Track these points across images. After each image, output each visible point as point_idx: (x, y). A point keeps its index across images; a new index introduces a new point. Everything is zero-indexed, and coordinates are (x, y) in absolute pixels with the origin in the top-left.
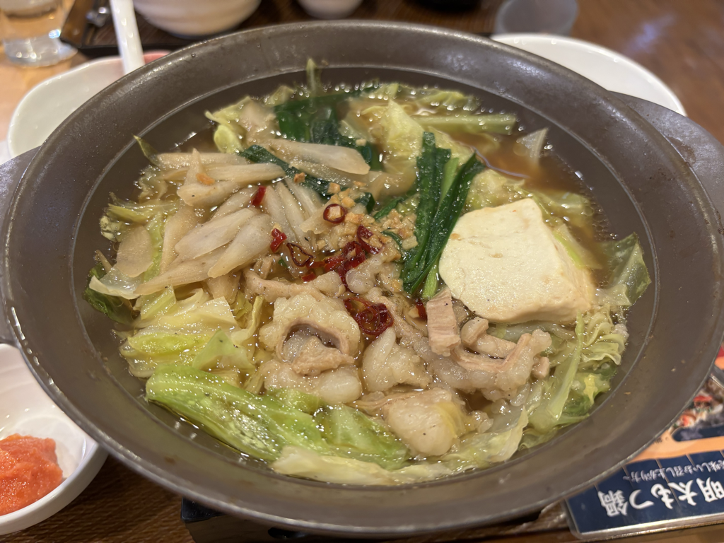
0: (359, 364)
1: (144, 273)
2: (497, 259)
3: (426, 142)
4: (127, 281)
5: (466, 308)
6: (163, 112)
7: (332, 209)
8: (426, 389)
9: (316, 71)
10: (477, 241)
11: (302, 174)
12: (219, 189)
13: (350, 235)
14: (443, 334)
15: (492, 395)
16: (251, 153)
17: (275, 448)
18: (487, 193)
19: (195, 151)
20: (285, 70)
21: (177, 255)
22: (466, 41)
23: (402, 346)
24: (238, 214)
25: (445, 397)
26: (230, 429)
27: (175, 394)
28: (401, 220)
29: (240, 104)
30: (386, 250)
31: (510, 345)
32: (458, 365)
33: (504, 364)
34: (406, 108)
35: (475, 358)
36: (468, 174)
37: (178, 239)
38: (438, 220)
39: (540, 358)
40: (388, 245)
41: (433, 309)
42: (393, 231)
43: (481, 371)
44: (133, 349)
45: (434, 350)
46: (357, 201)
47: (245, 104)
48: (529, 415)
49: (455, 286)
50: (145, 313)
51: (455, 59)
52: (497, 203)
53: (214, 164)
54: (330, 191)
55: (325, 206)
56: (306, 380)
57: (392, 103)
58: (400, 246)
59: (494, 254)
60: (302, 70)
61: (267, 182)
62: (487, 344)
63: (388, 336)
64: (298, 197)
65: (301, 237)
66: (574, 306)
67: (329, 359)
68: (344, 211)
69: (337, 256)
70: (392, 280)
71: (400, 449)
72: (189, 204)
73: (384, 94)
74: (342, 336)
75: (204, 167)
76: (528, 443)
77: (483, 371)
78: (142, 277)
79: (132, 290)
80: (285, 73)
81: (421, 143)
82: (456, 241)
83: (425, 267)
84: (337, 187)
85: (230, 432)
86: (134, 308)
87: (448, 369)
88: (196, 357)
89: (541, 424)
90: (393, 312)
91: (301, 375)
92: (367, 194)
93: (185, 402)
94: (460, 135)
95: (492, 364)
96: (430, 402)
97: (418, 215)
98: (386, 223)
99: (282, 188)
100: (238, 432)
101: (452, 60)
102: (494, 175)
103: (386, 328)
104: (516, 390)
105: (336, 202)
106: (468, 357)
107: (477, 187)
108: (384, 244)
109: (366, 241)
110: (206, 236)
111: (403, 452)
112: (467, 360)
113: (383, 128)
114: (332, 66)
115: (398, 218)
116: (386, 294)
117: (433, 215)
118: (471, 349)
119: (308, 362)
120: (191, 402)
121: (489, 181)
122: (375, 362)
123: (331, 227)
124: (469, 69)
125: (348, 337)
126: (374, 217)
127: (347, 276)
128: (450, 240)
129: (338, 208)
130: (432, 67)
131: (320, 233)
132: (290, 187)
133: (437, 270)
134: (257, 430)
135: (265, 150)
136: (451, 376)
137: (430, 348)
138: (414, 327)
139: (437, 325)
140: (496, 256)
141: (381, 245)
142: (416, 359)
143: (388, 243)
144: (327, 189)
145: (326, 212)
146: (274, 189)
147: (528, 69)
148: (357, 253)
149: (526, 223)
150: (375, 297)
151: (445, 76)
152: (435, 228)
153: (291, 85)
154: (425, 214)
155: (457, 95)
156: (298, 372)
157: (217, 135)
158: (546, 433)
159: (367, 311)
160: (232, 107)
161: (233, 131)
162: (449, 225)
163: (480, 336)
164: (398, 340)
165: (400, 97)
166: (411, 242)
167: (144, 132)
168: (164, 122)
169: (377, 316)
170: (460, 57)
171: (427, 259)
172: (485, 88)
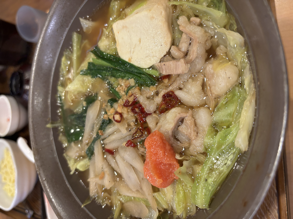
0: (192, 108)
1: (146, 206)
2: (141, 41)
3: (85, 74)
4: (150, 214)
5: (165, 56)
6: (71, 194)
7: (116, 119)
8: (205, 76)
9: (52, 123)
10: (132, 50)
11: (99, 131)
12: (107, 170)
13: (128, 110)
14: (179, 67)
15: (209, 45)
16: (90, 155)
17: (233, 149)
18: (109, 45)
19: (89, 180)
20: (52, 138)
21: (137, 191)
22: (38, 54)
23: (184, 87)
24: (118, 162)
25: (210, 67)
26: (223, 170)
27: (205, 195)
28: (121, 86)
29: (67, 158)
30: (135, 93)
31: (184, 36)
32: (194, 60)
33: (194, 39)
34: (69, 83)
35: (190, 53)
36: (100, 54)
37: (130, 189)
38: (122, 68)
39: (191, 22)
40: (133, 93)
41: (166, 71)
42: (126, 90)
43: (197, 50)
44: (182, 212)
45: (187, 72)
46: (112, 106)
47: (67, 156)
48: (219, 28)
49: (154, 61)
50: (165, 206)
51: (47, 60)
52: (114, 40)
53: (94, 171)
54: (107, 119)
55: (114, 122)
56: (200, 133)
57: (67, 89)
58: (133, 87)
59: (139, 42)
60: (52, 130)
61: (103, 148)
62: (184, 47)
63: (179, 94)
64: (110, 134)
65: (129, 133)
66: (165, 5)
67: (190, 122)
68: (117, 113)
69: (138, 117)
70: (151, 91)
71: (235, 90)
72: (113, 184)
73: (62, 92)
74: (179, 116)
75: (96, 176)
76: (234, 28)
77: (197, 49)
78: (148, 207)
79: (154, 212)
80: (53, 137)
81: (85, 76)
82: (132, 60)
83: (144, 74)
84: (106, 116)
85: (225, 170)
86: (163, 211)
87: (196, 65)
88: (187, 184)
89: (224, 21)
90: (167, 91)
91: (197, 136)
92: (108, 102)
93: (210, 191)
94: (82, 58)
95: (194, 44)
96: (213, 75)
97: (119, 78)
98: (122, 93)
99: (106, 141)
100: (225, 166)
101: (47, 61)
102: (101, 42)
103: (174, 94)
104: (207, 33)
105: (112, 116)
106: (190, 56)
107: (106, 49)
108: (132, 95)
109: (131, 103)
110: (129, 177)
111: (237, 88)
112: (192, 56)
113: (78, 94)
114: (50, 116)
115: (120, 87)
116: (157, 94)
117: (119, 70)
118: (186, 54)
119: (191, 132)
120: (210, 188)
121: (103, 44)
122: (191, 100)
123: (124, 119)
124: (51, 54)
125: (179, 113)
126: (119, 99)
127: (148, 113)
128: (132, 63)
129: (115, 116)
130: (50, 71)
131: (127, 125)
132: (105, 137)
133: (145, 69)
134: (224, 157)
135: (88, 148)
136: (199, 64)
137: (185, 74)
138: (174, 81)
139: (174, 70)
140: (140, 41)
141: (133, 96)
142: (190, 80)
143: (132, 92)
144: (106, 120)
145: (117, 121)
146: (106, 144)
147: (51, 26)
148: (137, 108)
149: (124, 27)
150: (159, 99)
151: (55, 64)
152: (126, 70)
153: (58, 135)
154: (118, 74)
155: (63, 59)
156: (196, 137)
157: (81, 169)
158: (229, 19)
159: (166, 103)
160: (69, 162)
161: (79, 162)
162: (124, 63)
163: (179, 50)
164: (180, 89)
165: (64, 85)
166: (132, 82)
167: (80, 203)
168: (76, 193)
169: (168, 99)
170: (46, 57)
171: (140, 74)
172: (60, 46)
